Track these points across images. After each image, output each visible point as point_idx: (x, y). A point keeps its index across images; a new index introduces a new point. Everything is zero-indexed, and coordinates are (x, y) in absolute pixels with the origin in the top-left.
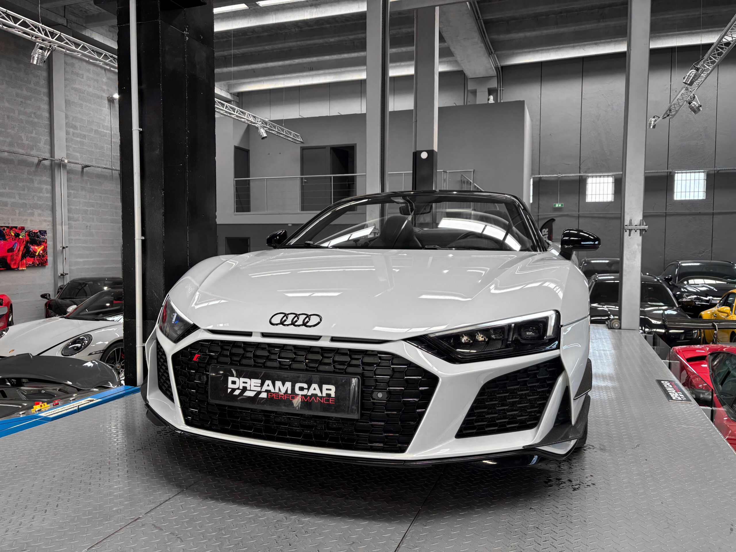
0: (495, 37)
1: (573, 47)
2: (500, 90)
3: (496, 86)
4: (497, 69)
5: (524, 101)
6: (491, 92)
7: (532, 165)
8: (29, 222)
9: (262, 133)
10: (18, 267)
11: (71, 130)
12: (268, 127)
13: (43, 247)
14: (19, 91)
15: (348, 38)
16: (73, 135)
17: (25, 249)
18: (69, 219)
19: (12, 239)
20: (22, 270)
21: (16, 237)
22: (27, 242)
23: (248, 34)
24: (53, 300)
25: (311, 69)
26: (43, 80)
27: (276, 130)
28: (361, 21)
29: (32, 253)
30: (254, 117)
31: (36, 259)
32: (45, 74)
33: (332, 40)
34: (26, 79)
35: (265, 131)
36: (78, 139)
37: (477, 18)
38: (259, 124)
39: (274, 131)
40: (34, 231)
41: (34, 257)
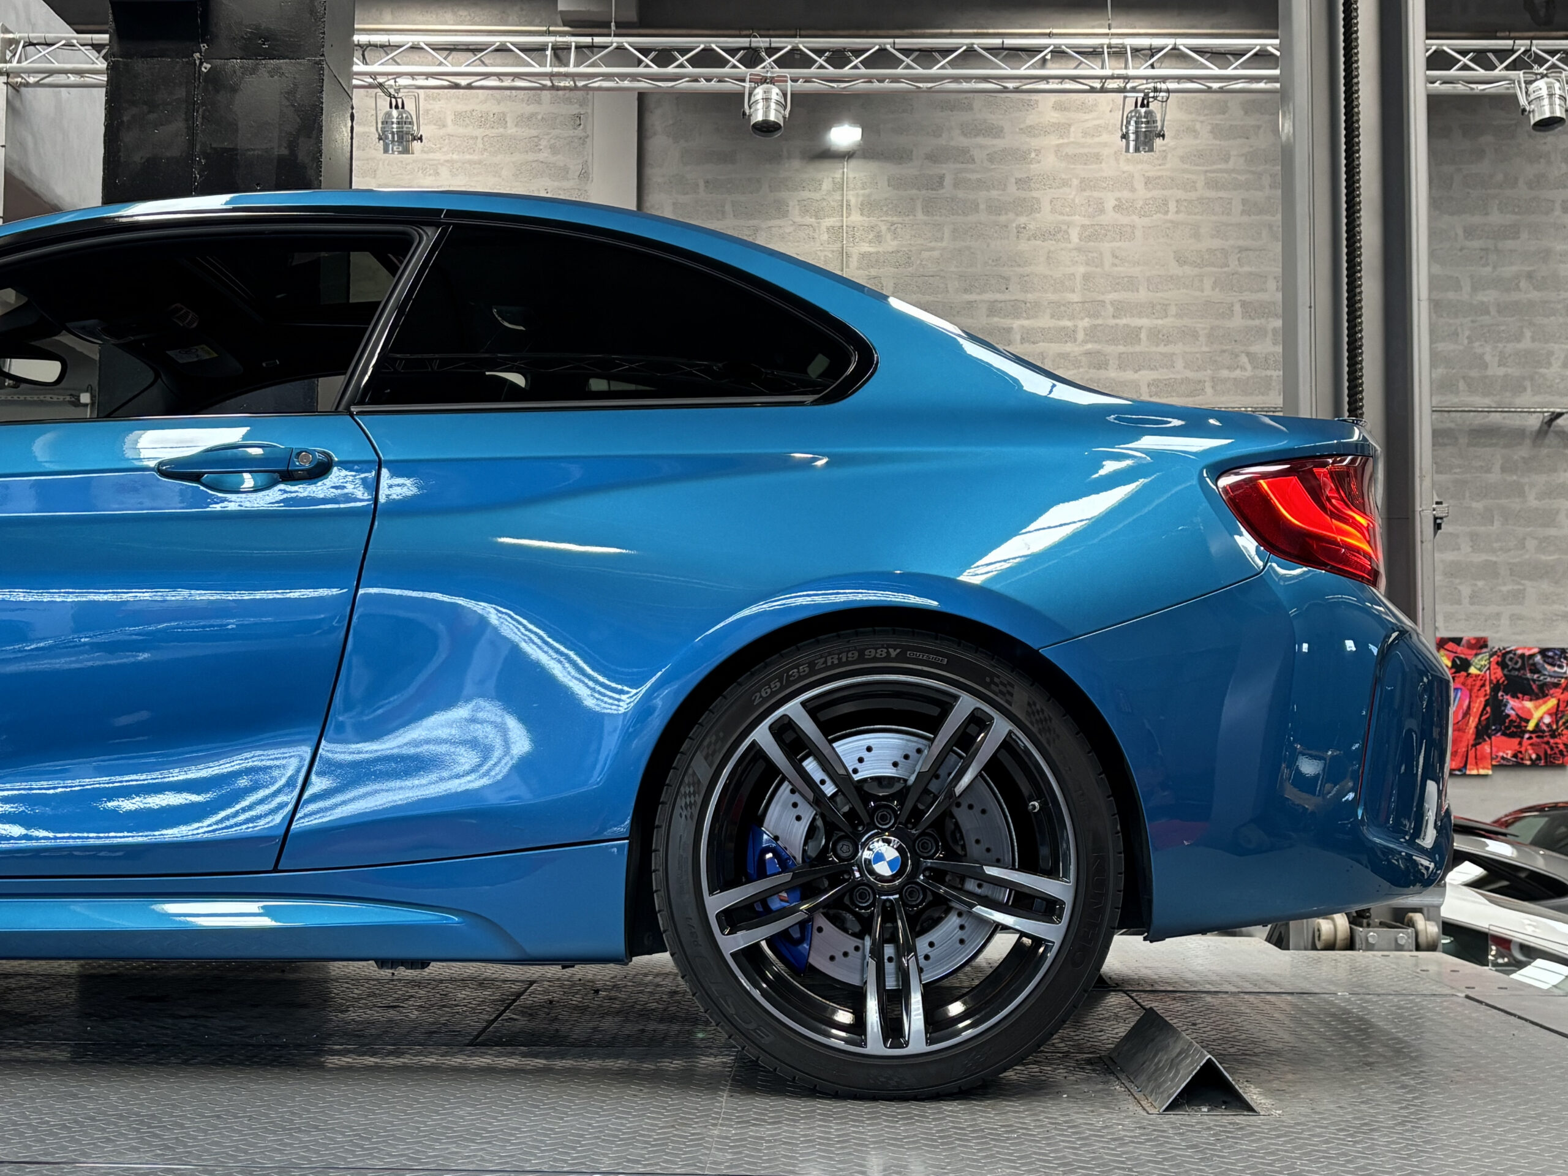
8: (1505, 621)
10: (1465, 766)
13: (1552, 702)
17: (1488, 709)
20: (1479, 776)
21: (1458, 671)
22: (1496, 688)
29: (1511, 721)
31: (1525, 742)
40: (1519, 652)
41: (1519, 737)
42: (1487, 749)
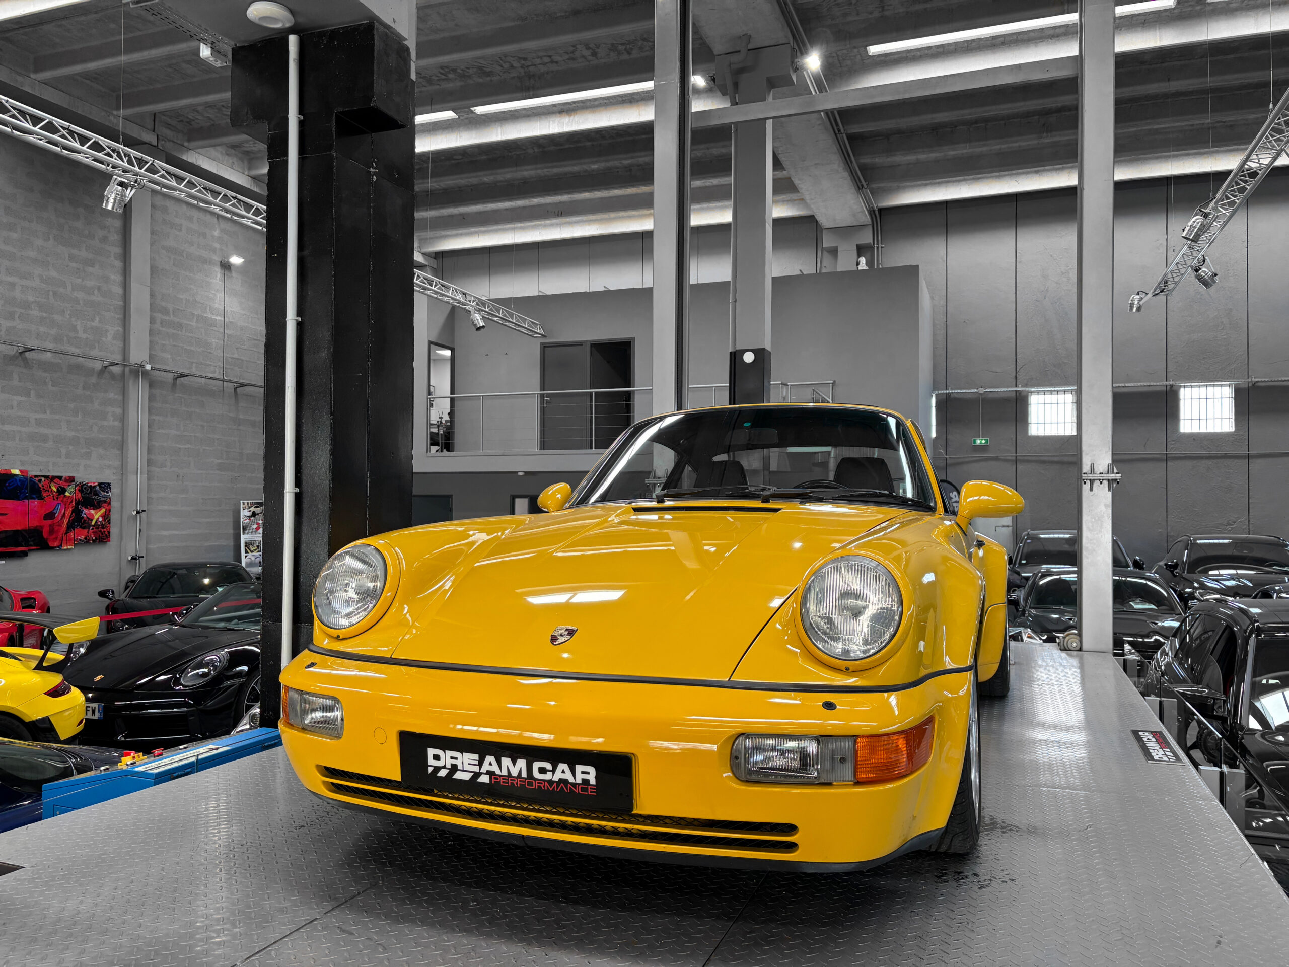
0: (866, 160)
1: (999, 177)
2: (878, 248)
3: (871, 241)
4: (872, 212)
5: (918, 266)
6: (861, 250)
7: (934, 373)
8: (82, 468)
9: (478, 320)
10: (61, 545)
11: (159, 316)
12: (487, 310)
13: (103, 510)
14: (75, 252)
15: (621, 163)
16: (161, 324)
17: (74, 514)
18: (150, 463)
19: (53, 496)
20: (67, 549)
21: (59, 494)
22: (78, 503)
23: (455, 157)
24: (119, 600)
25: (560, 214)
26: (115, 235)
27: (501, 316)
28: (644, 137)
29: (85, 521)
30: (464, 294)
31: (91, 531)
32: (118, 223)
33: (595, 167)
34: (87, 232)
35: (482, 316)
36: (171, 331)
37: (837, 132)
38: (472, 306)
39: (497, 316)
40: (89, 484)
41: (87, 528)
42: (72, 535)
